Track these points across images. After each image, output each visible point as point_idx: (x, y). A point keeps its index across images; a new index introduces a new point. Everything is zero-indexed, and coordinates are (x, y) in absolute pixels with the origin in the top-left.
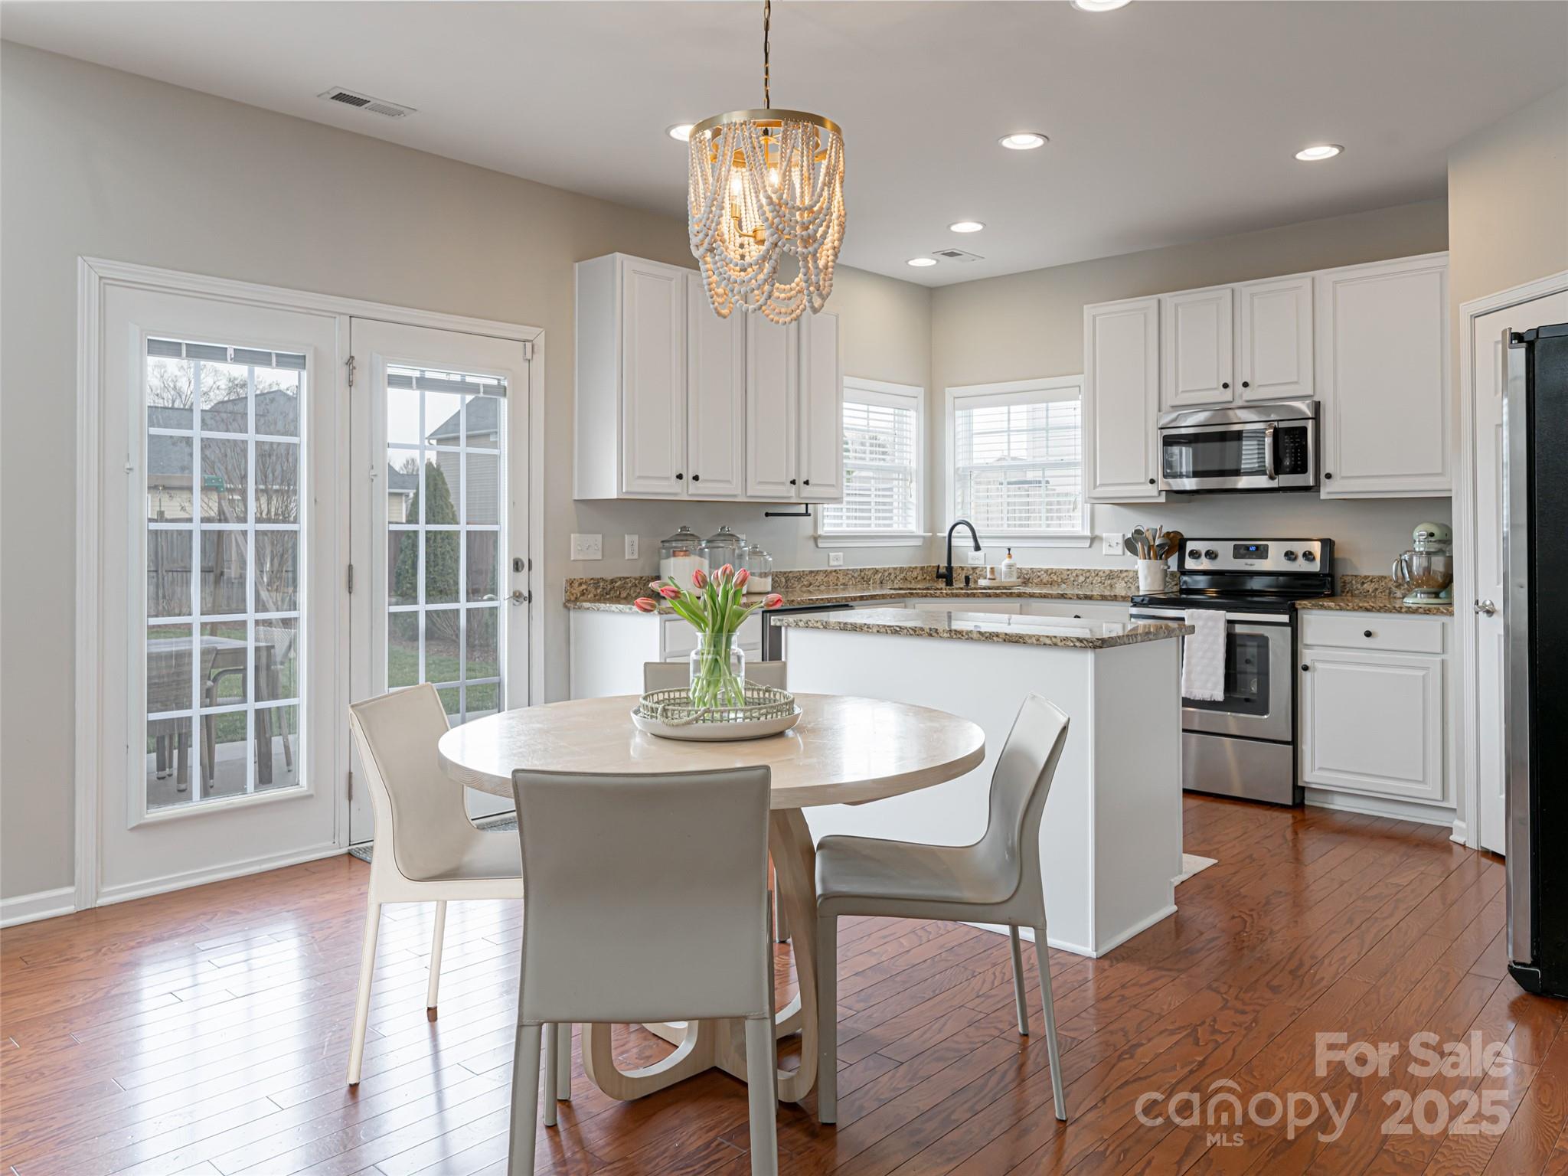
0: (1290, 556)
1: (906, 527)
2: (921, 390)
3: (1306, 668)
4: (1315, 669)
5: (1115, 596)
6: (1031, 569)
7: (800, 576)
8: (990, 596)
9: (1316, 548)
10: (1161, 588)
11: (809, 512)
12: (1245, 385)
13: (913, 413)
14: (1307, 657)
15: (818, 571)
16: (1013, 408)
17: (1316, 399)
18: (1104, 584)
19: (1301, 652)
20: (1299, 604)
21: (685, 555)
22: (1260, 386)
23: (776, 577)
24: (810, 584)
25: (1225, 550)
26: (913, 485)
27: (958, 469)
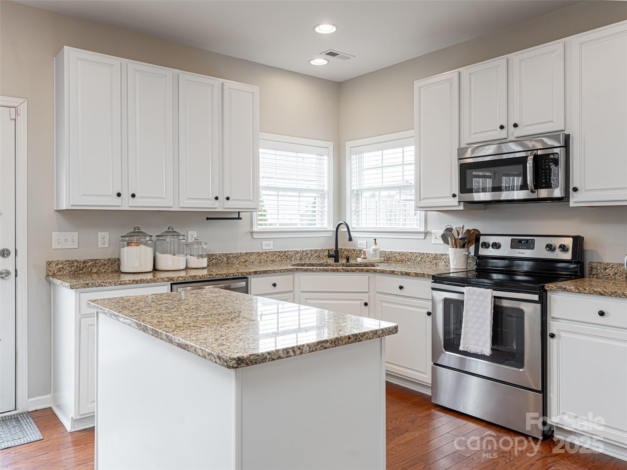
0: (550, 248)
1: (322, 225)
2: (331, 144)
3: (552, 336)
4: (560, 336)
5: (423, 274)
6: (391, 252)
7: (237, 256)
8: (348, 271)
9: (569, 242)
10: (464, 267)
11: (240, 217)
12: (515, 125)
13: (326, 157)
14: (553, 327)
15: (252, 253)
16: (385, 152)
17: (567, 132)
18: (432, 262)
19: (550, 323)
20: (548, 286)
21: (137, 245)
22: (525, 126)
23: (210, 257)
24: (246, 261)
25: (505, 242)
26: (326, 200)
27: (354, 190)
